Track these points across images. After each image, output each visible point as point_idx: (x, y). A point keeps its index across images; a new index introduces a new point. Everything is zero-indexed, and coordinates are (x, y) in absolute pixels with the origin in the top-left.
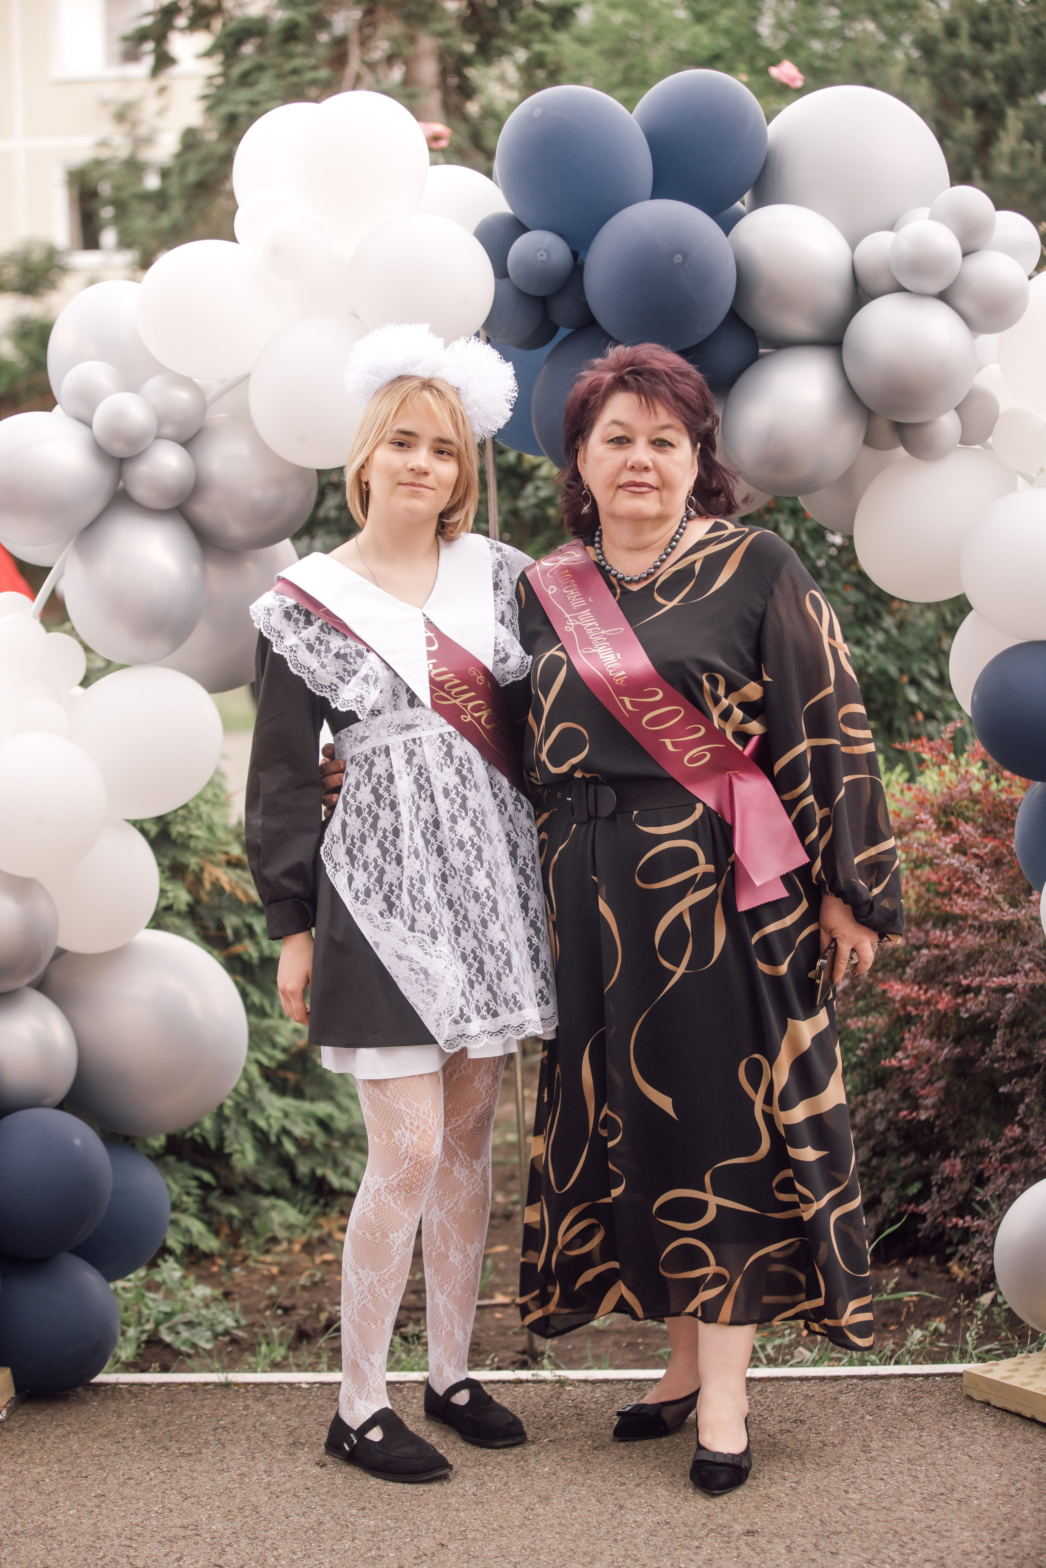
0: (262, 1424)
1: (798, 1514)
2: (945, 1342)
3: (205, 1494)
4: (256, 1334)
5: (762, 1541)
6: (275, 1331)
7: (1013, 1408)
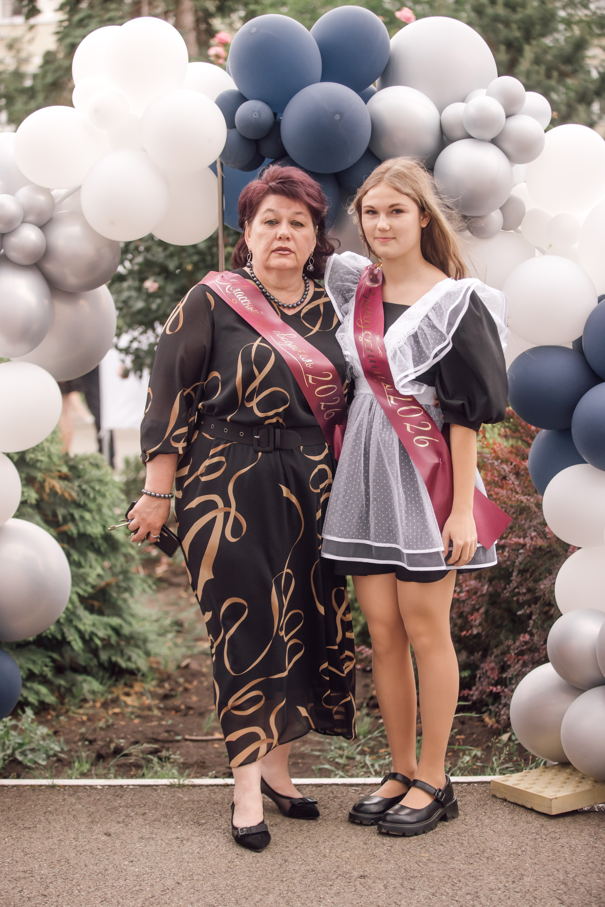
0: (73, 810)
1: (391, 866)
2: (481, 762)
3: (37, 852)
4: (72, 756)
5: (370, 882)
6: (84, 755)
7: (520, 803)
